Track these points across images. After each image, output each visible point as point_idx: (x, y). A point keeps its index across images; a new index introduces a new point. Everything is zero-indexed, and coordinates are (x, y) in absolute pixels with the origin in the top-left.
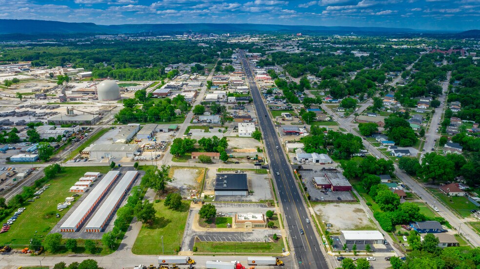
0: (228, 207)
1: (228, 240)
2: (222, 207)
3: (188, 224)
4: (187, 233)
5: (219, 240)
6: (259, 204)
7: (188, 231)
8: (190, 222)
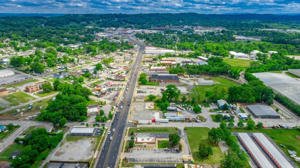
0: (162, 158)
1: (159, 134)
2: (167, 158)
3: (187, 143)
4: (185, 137)
5: (165, 134)
6: (136, 162)
7: (185, 138)
8: (187, 144)
